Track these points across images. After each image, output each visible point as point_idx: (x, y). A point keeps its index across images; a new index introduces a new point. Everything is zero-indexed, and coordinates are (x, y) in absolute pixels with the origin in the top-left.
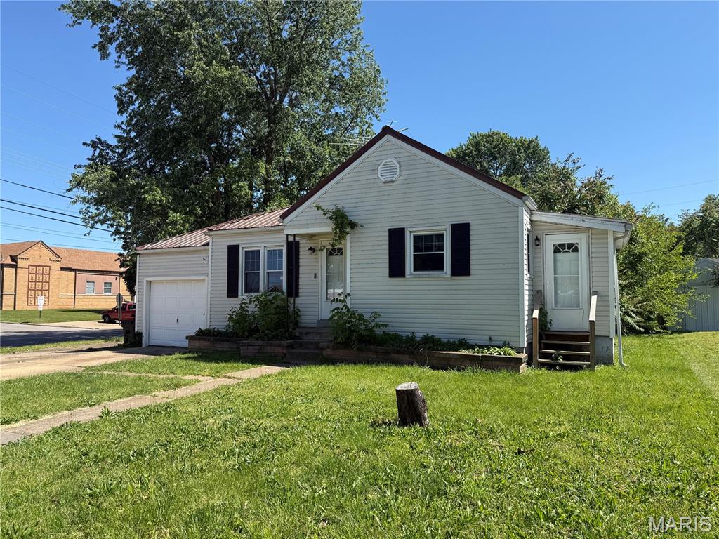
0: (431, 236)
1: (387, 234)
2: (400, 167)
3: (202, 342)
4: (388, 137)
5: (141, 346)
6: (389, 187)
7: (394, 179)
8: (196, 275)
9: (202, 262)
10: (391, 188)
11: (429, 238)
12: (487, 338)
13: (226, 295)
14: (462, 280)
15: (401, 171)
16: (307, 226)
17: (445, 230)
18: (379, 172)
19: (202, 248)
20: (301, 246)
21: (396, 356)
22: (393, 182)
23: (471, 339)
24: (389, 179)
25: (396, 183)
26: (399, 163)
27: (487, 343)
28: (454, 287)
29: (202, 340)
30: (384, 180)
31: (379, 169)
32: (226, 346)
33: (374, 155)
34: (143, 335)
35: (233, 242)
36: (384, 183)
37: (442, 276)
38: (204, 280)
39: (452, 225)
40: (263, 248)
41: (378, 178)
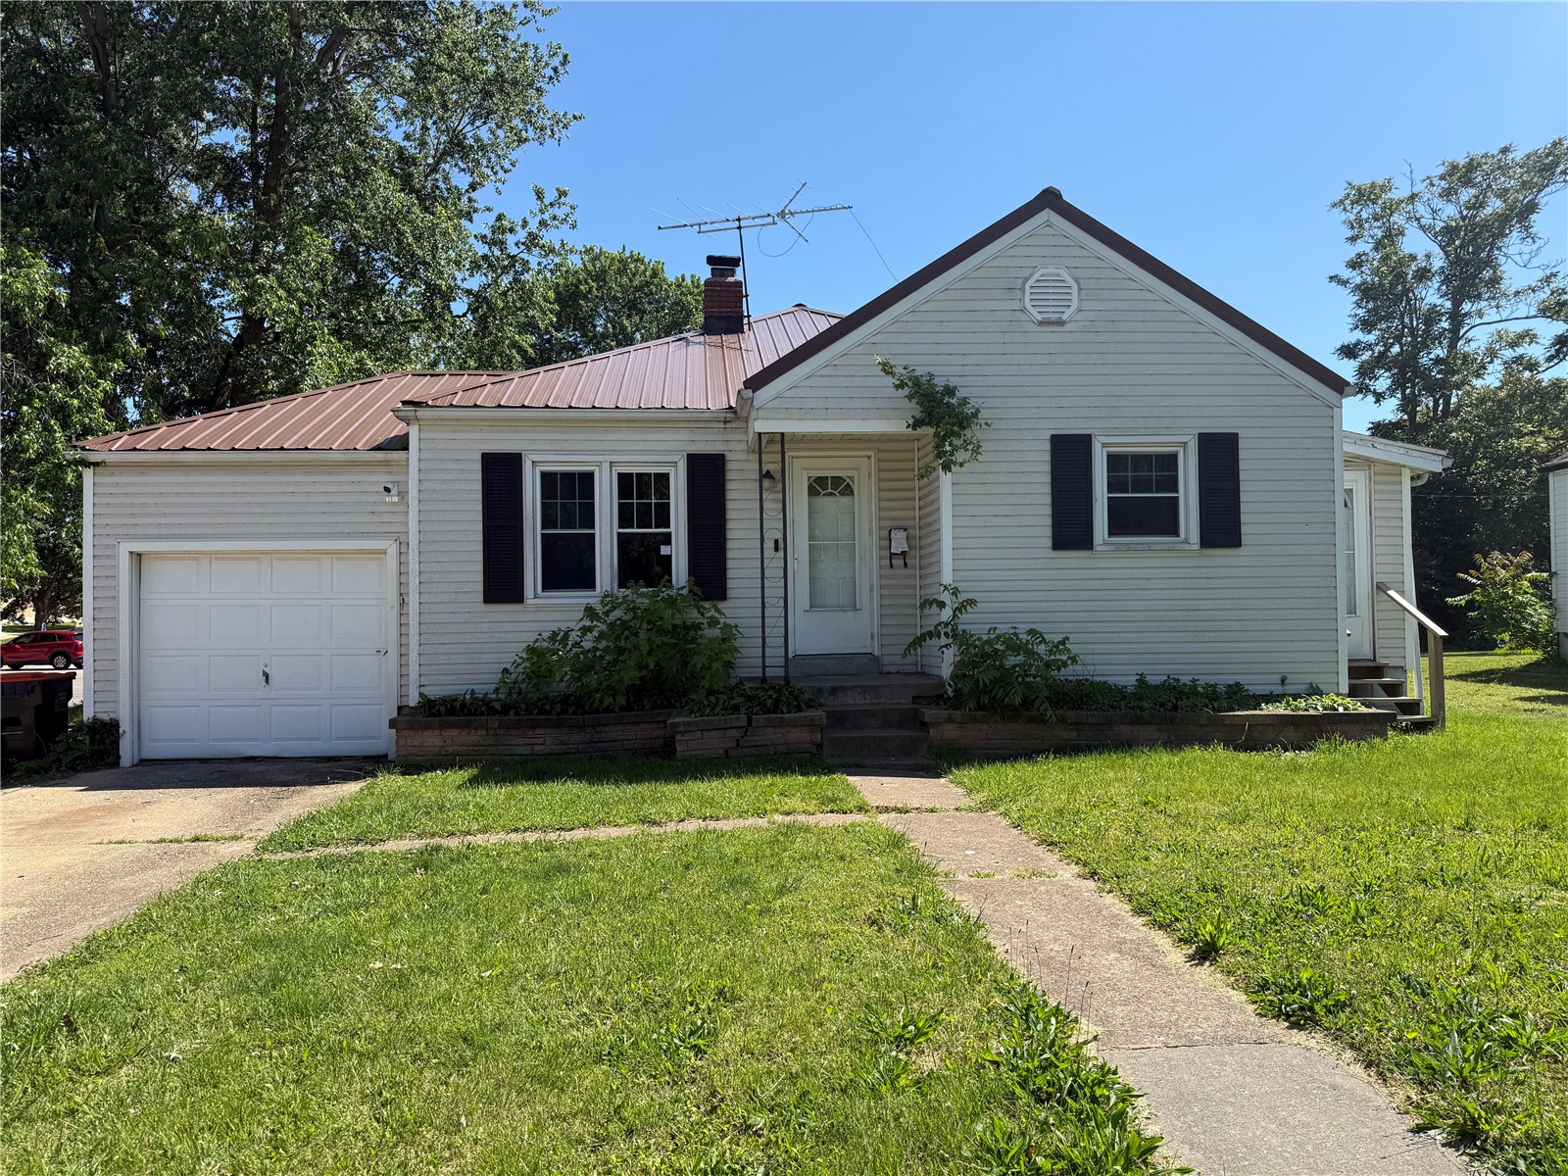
0: (1148, 457)
1: (1047, 446)
2: (1080, 289)
3: (454, 732)
4: (1047, 215)
5: (116, 763)
6: (1050, 335)
7: (1064, 317)
8: (348, 536)
9: (377, 498)
10: (1056, 337)
11: (1141, 460)
12: (1277, 678)
13: (481, 597)
14: (1222, 556)
15: (1081, 300)
16: (826, 413)
17: (1184, 444)
18: (1028, 297)
19: (380, 455)
20: (730, 466)
21: (1125, 730)
22: (1061, 323)
23: (1254, 685)
24: (1054, 317)
25: (1066, 328)
26: (1076, 280)
27: (1278, 690)
28: (1204, 572)
29: (451, 726)
30: (1039, 317)
31: (1028, 290)
32: (546, 740)
33: (1010, 252)
34: (125, 726)
35: (502, 443)
36: (1041, 323)
37: (1179, 547)
38: (384, 552)
39: (1201, 436)
40: (606, 466)
41: (1023, 310)
